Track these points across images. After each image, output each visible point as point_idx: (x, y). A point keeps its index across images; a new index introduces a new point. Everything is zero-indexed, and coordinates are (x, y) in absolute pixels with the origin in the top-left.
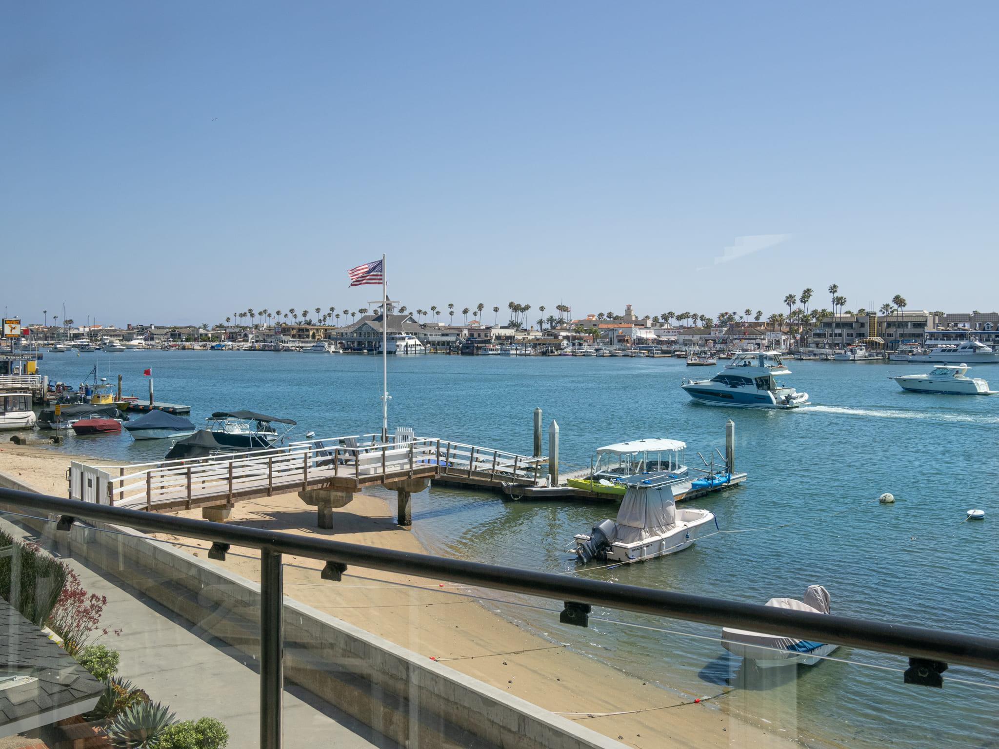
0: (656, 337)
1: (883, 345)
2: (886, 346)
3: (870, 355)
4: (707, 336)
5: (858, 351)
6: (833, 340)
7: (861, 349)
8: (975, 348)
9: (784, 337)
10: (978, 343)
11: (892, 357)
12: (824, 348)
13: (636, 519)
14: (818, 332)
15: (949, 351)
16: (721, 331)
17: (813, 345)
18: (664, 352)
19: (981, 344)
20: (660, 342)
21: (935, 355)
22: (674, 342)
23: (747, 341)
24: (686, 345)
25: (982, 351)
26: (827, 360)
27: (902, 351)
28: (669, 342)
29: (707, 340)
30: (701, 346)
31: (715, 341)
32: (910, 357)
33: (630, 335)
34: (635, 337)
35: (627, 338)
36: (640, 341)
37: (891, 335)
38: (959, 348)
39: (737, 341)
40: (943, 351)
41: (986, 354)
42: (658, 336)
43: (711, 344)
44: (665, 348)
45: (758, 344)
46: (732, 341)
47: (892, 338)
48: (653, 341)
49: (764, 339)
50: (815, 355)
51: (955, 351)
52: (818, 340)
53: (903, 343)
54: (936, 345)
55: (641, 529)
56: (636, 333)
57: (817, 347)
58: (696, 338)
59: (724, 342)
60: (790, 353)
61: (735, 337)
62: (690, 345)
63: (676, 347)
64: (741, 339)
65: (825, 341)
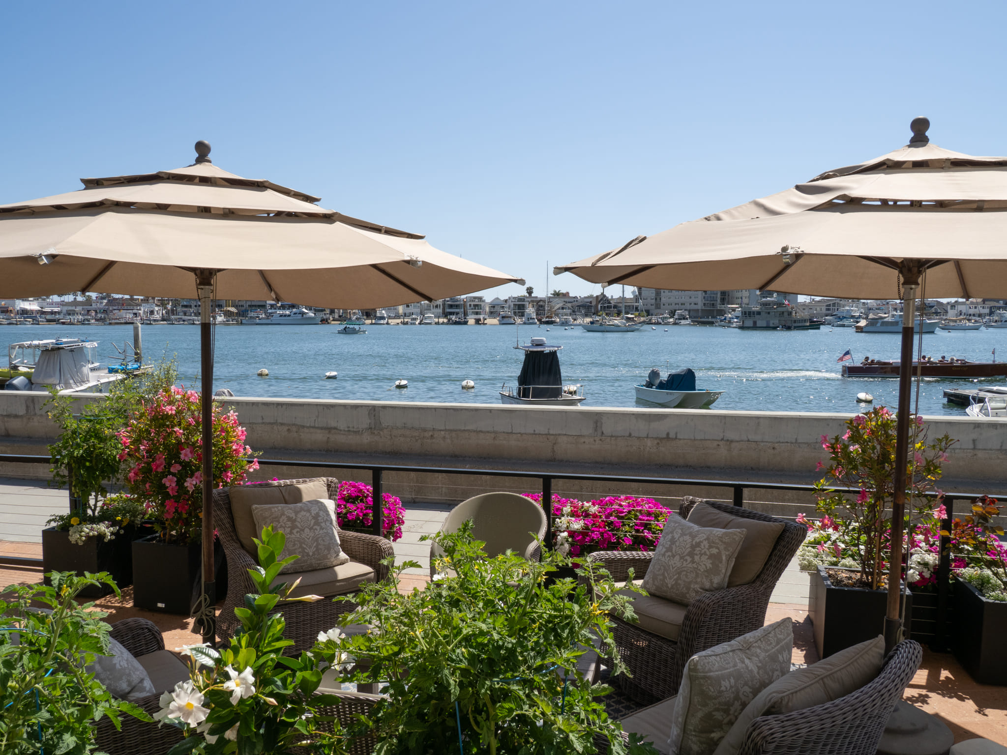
0: (40, 309)
1: (237, 313)
2: (238, 314)
3: (227, 321)
4: (89, 308)
5: (218, 317)
6: (198, 310)
7: (221, 316)
8: (303, 314)
9: (157, 309)
10: (304, 310)
11: (244, 322)
12: (191, 316)
13: (51, 377)
14: (185, 303)
15: (285, 316)
16: (101, 303)
17: (182, 314)
18: (49, 321)
19: (306, 311)
20: (43, 313)
21: (275, 319)
22: (59, 313)
23: (125, 311)
24: (69, 314)
25: (307, 316)
26: (194, 324)
27: (251, 317)
28: (52, 313)
29: (88, 311)
30: (83, 315)
31: (96, 312)
32: (258, 321)
33: (14, 306)
34: (18, 308)
35: (10, 308)
36: (24, 312)
37: (242, 306)
38: (292, 314)
39: (116, 311)
40: (281, 316)
41: (311, 318)
42: (42, 308)
43: (93, 314)
44: (49, 317)
45: (135, 314)
46: (111, 311)
47: (243, 308)
48: (38, 312)
49: (140, 310)
50: (184, 321)
51: (289, 316)
52: (186, 309)
53: (251, 311)
54: (276, 312)
55: (56, 385)
56: (19, 304)
57: (185, 315)
58: (78, 309)
59: (105, 311)
60: (163, 320)
61: (115, 308)
62: (74, 314)
63: (61, 316)
64: (119, 310)
65: (192, 310)
